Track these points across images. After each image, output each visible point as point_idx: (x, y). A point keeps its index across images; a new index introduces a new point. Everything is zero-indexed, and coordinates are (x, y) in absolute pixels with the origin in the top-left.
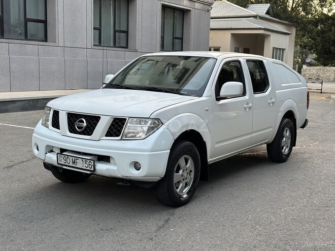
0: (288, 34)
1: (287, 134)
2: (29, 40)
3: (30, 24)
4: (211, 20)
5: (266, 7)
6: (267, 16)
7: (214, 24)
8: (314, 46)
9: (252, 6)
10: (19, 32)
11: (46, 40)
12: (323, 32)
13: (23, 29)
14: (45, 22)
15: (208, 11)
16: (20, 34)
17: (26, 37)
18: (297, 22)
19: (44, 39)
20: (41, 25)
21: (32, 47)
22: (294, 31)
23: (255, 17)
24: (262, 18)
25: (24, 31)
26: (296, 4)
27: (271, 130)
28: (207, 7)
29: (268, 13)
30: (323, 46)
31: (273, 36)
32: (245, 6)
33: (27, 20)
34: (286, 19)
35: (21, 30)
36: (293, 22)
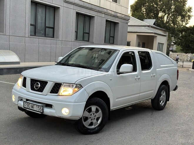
0: (166, 36)
1: (164, 94)
2: (46, 37)
3: (47, 29)
4: (128, 27)
5: (153, 21)
6: (154, 26)
7: (130, 29)
9: (145, 20)
10: (42, 33)
11: (53, 37)
13: (44, 31)
14: (53, 28)
15: (127, 23)
16: (43, 34)
17: (45, 35)
18: (169, 29)
19: (52, 36)
20: (51, 30)
21: (48, 40)
22: (167, 34)
23: (149, 26)
24: (152, 27)
25: (44, 33)
26: (168, 20)
28: (127, 21)
29: (154, 24)
31: (158, 37)
32: (142, 20)
33: (46, 27)
34: (164, 28)
35: (43, 32)
36: (167, 29)
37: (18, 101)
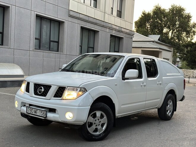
0: (171, 51)
1: (171, 103)
2: (51, 51)
3: (52, 43)
4: (133, 42)
5: (158, 37)
7: (134, 45)
8: (186, 58)
9: (150, 36)
10: (47, 47)
11: (58, 51)
12: (191, 51)
13: (48, 45)
14: (58, 42)
15: (132, 38)
16: (47, 48)
17: (50, 49)
18: (174, 45)
19: (57, 51)
20: (56, 44)
21: (53, 54)
22: (172, 50)
23: (153, 42)
24: (156, 42)
25: (49, 46)
26: (173, 35)
27: (159, 100)
28: (131, 36)
29: (159, 40)
30: (191, 58)
31: (163, 52)
32: (147, 36)
33: (50, 41)
34: (169, 43)
35: (47, 46)
36: (172, 45)
37: (21, 107)
